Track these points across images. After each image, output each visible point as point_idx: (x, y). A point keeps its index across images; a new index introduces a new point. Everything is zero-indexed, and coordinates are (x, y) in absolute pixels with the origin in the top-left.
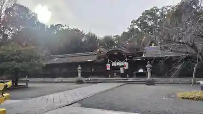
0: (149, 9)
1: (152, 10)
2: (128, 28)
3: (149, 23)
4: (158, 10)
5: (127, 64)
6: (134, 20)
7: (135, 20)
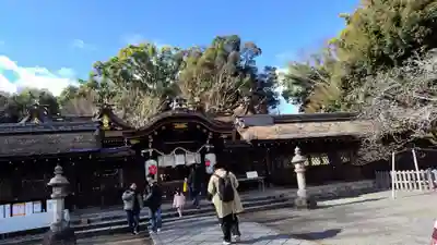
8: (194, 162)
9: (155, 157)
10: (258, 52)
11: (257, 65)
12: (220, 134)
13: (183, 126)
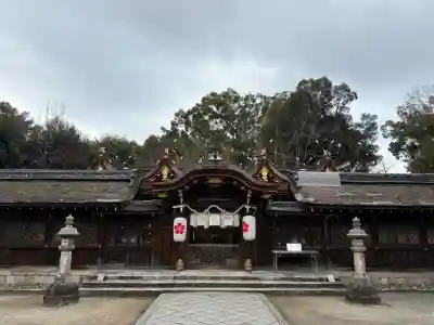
0: (219, 92)
1: (226, 95)
2: (163, 129)
3: (212, 123)
4: (237, 99)
5: (250, 220)
6: (181, 111)
7: (186, 110)
8: (230, 224)
9: (187, 214)
10: (352, 97)
11: (351, 113)
12: (261, 193)
13: (218, 181)
